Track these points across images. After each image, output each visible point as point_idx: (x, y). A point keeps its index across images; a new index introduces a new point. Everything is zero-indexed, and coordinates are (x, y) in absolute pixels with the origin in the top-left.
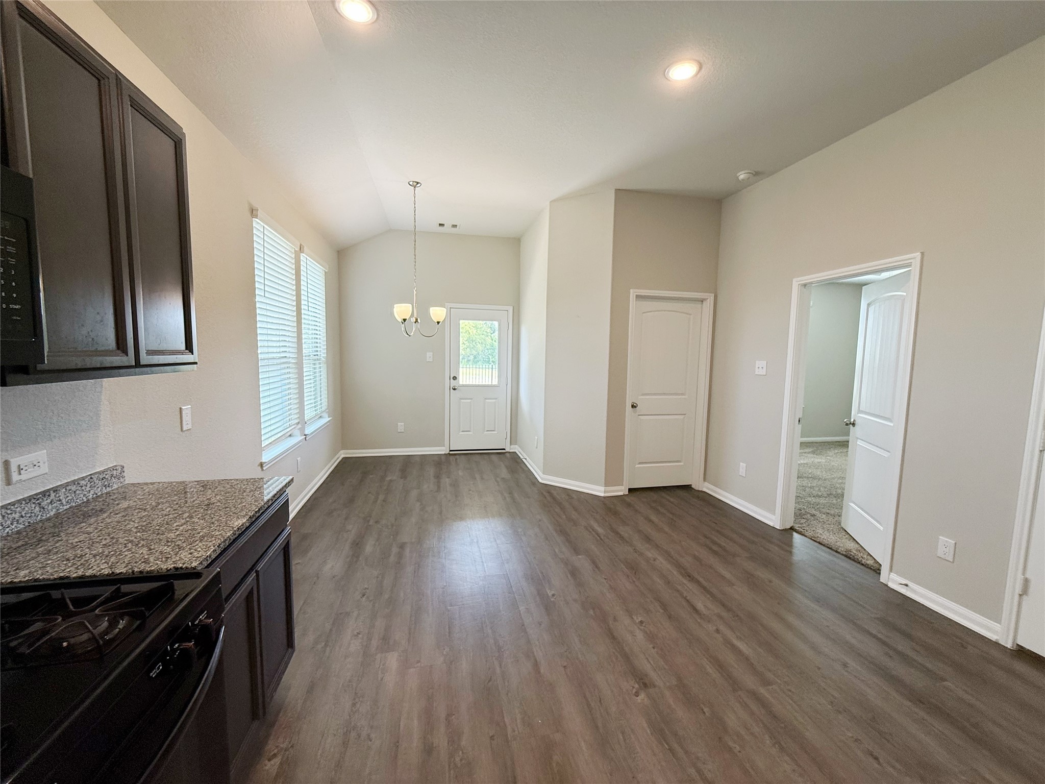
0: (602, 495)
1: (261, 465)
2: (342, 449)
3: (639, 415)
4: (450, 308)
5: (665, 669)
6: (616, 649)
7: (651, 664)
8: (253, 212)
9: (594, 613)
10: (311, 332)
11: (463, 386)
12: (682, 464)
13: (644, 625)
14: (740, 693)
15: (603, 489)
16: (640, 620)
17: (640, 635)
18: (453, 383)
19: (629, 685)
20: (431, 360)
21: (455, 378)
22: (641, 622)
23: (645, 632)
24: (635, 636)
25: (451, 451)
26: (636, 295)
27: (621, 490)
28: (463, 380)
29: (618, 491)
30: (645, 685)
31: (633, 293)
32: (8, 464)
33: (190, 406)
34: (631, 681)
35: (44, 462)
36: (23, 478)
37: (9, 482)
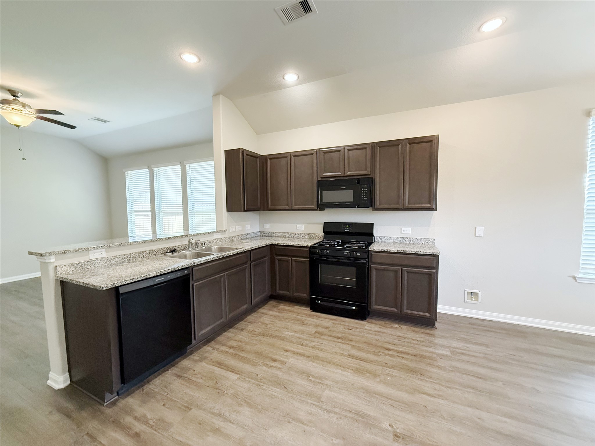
1: (574, 278)
8: (590, 114)
32: (401, 229)
33: (483, 227)
34: (402, 430)
35: (410, 231)
36: (404, 233)
37: (401, 233)
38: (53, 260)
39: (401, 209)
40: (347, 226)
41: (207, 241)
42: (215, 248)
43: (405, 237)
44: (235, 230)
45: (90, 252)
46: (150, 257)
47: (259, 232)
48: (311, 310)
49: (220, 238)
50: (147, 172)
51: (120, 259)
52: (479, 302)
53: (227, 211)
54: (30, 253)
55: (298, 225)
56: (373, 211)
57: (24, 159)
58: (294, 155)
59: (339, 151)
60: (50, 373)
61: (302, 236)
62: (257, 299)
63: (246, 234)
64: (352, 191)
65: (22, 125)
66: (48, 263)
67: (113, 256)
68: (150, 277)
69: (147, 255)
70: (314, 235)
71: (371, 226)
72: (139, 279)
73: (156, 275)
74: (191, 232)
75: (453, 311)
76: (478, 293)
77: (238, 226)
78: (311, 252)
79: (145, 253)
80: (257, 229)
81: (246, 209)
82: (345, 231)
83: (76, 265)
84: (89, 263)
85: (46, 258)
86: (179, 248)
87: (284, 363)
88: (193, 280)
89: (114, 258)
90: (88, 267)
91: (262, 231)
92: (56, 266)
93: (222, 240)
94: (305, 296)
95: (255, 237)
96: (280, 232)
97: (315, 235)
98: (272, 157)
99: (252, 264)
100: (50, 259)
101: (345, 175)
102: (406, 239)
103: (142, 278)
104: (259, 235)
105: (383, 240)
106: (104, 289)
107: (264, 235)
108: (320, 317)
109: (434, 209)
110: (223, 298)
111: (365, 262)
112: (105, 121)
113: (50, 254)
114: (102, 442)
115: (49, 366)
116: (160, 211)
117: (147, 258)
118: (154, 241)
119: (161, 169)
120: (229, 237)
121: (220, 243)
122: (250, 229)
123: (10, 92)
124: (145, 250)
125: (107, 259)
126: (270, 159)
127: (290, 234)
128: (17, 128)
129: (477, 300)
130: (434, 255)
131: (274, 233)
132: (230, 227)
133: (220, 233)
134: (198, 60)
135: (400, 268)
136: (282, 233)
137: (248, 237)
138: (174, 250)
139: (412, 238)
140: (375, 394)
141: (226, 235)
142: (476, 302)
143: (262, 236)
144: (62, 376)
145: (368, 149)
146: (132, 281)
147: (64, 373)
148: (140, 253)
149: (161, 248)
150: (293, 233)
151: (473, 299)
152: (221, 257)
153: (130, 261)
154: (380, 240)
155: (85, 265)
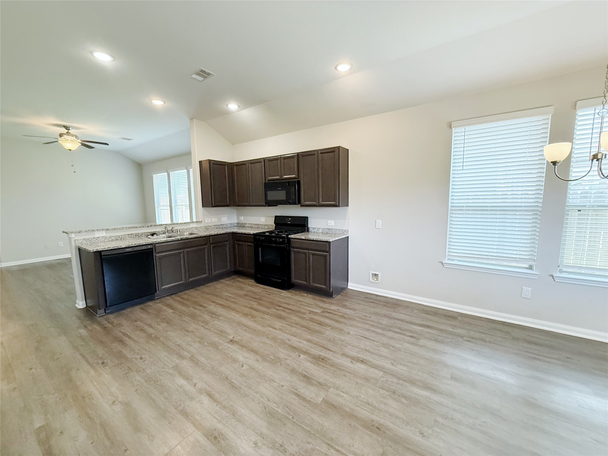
1: (442, 263)
5: (225, 350)
6: (250, 347)
7: (231, 349)
9: (270, 358)
13: (241, 365)
14: (190, 356)
16: (244, 367)
17: (241, 358)
19: (237, 338)
22: (243, 366)
23: (238, 362)
24: (243, 357)
30: (231, 341)
32: (327, 222)
33: (381, 221)
34: (238, 340)
35: (333, 223)
36: (329, 225)
37: (327, 225)
38: (73, 236)
39: (317, 206)
40: (290, 219)
41: (184, 229)
42: (187, 234)
44: (211, 221)
45: (95, 232)
46: (136, 238)
47: (237, 223)
48: (256, 282)
49: (196, 227)
50: (166, 175)
51: (115, 238)
52: (379, 281)
53: (203, 207)
54: (63, 232)
56: (301, 207)
57: (75, 172)
58: (250, 162)
59: (278, 159)
60: (77, 300)
61: (263, 226)
62: (216, 272)
63: (222, 225)
64: (285, 191)
65: (72, 149)
66: (71, 238)
67: (110, 235)
68: (121, 247)
69: (134, 236)
70: (271, 226)
71: (306, 219)
72: (113, 248)
73: (126, 247)
74: (175, 222)
75: (362, 288)
76: (378, 275)
77: (214, 218)
78: (255, 238)
79: (132, 235)
80: (235, 220)
81: (213, 205)
82: (288, 223)
83: (87, 240)
84: (94, 239)
85: (70, 235)
86: (159, 233)
87: (205, 307)
88: (155, 253)
89: (110, 237)
90: (94, 241)
91: (238, 222)
92: (75, 240)
93: (198, 228)
94: (252, 271)
95: (232, 227)
96: (249, 224)
98: (238, 164)
99: (211, 246)
100: (72, 236)
101: (282, 178)
102: (330, 230)
103: (116, 248)
104: (236, 226)
105: (315, 230)
106: (92, 251)
107: (239, 225)
108: (257, 286)
109: (337, 206)
110: (182, 267)
111: (285, 246)
112: (130, 140)
113: (71, 233)
114: (89, 328)
115: (76, 297)
116: (176, 206)
117: (134, 238)
118: (139, 228)
119: (176, 173)
120: (205, 226)
121: (196, 230)
122: (226, 220)
123: (65, 128)
124: (133, 233)
125: (106, 237)
126: (236, 166)
128: (70, 151)
129: (378, 280)
130: (327, 242)
131: (245, 224)
132: (206, 219)
133: (196, 223)
134: (164, 103)
135: (307, 251)
136: (251, 224)
137: (223, 226)
138: (154, 234)
139: (334, 229)
140: (243, 325)
141: (202, 225)
142: (377, 282)
143: (239, 226)
144: (81, 302)
145: (295, 158)
146: (109, 249)
147: (83, 301)
148: (129, 235)
149: (145, 233)
150: (257, 224)
151: (375, 279)
152: (179, 239)
153: (122, 239)
154: (313, 230)
155: (92, 240)
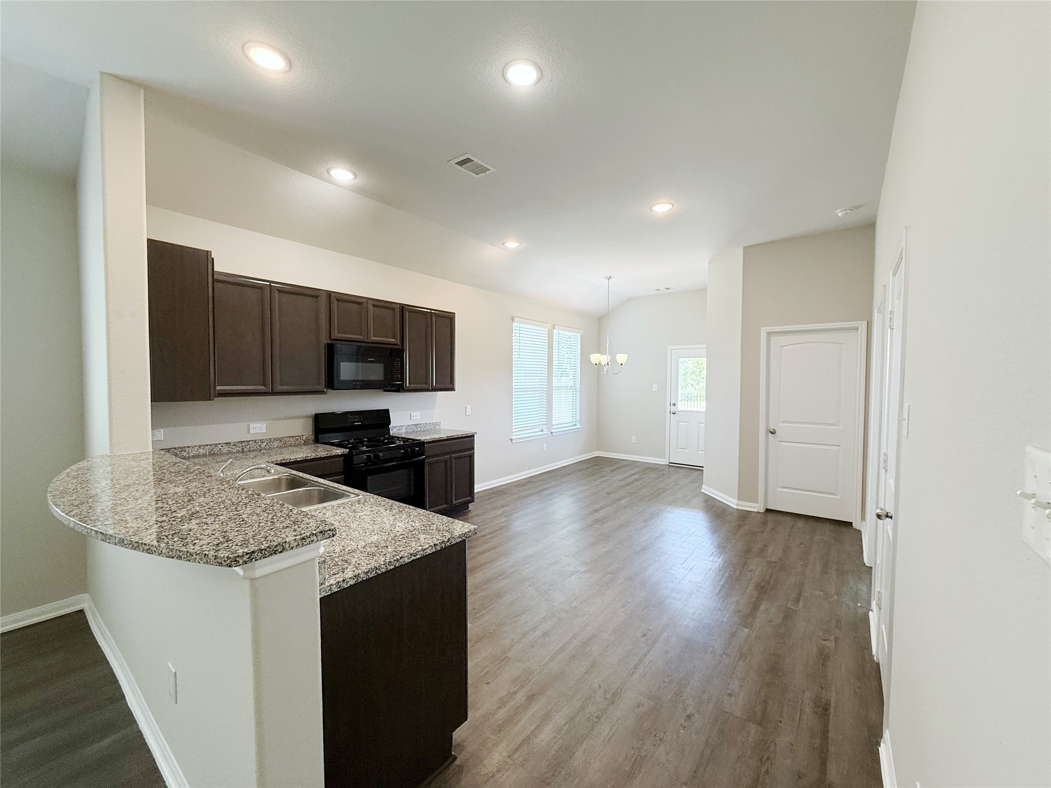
0: (735, 507)
1: (511, 440)
2: (597, 450)
3: (780, 441)
4: (672, 349)
8: (513, 320)
10: (560, 373)
11: (681, 411)
12: (838, 497)
15: (736, 501)
18: (673, 409)
20: (656, 390)
21: (674, 405)
25: (670, 463)
26: (767, 332)
27: (757, 507)
28: (680, 407)
29: (752, 507)
31: (764, 331)
32: (411, 414)
33: (470, 406)
35: (419, 416)
36: (414, 418)
37: (411, 419)
43: (416, 423)
55: (251, 425)
58: (278, 288)
59: (360, 304)
61: (265, 444)
64: (382, 365)
70: (291, 440)
82: (355, 424)
96: (204, 446)
97: (294, 439)
101: (369, 341)
105: (395, 431)
127: (234, 445)
135: (449, 456)
136: (211, 445)
145: (396, 310)
